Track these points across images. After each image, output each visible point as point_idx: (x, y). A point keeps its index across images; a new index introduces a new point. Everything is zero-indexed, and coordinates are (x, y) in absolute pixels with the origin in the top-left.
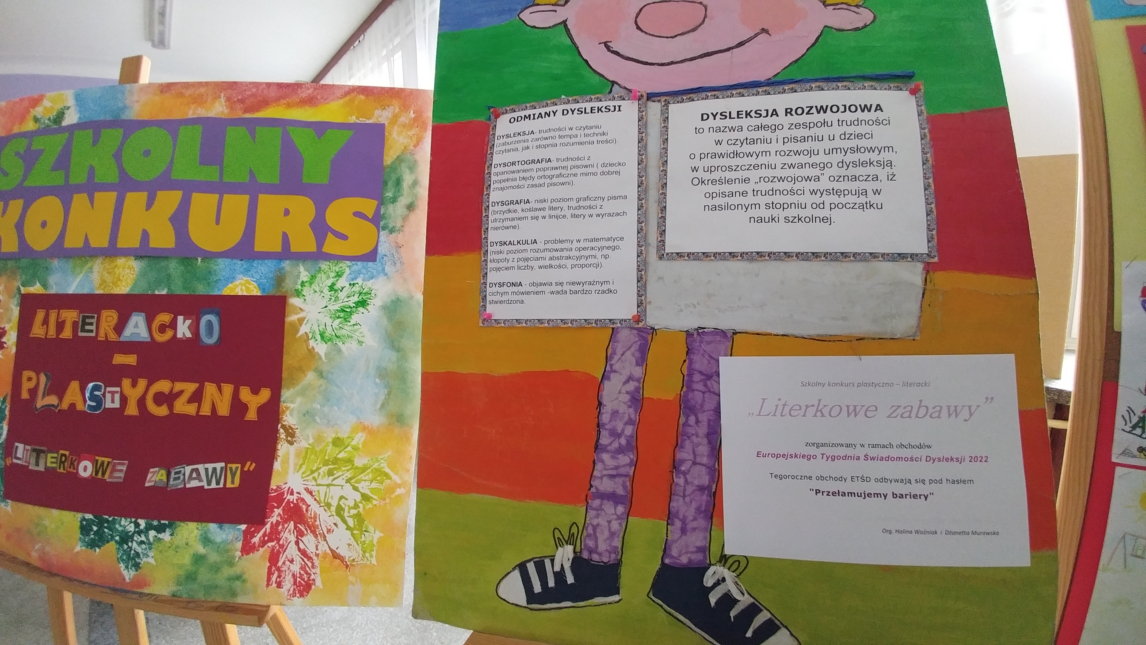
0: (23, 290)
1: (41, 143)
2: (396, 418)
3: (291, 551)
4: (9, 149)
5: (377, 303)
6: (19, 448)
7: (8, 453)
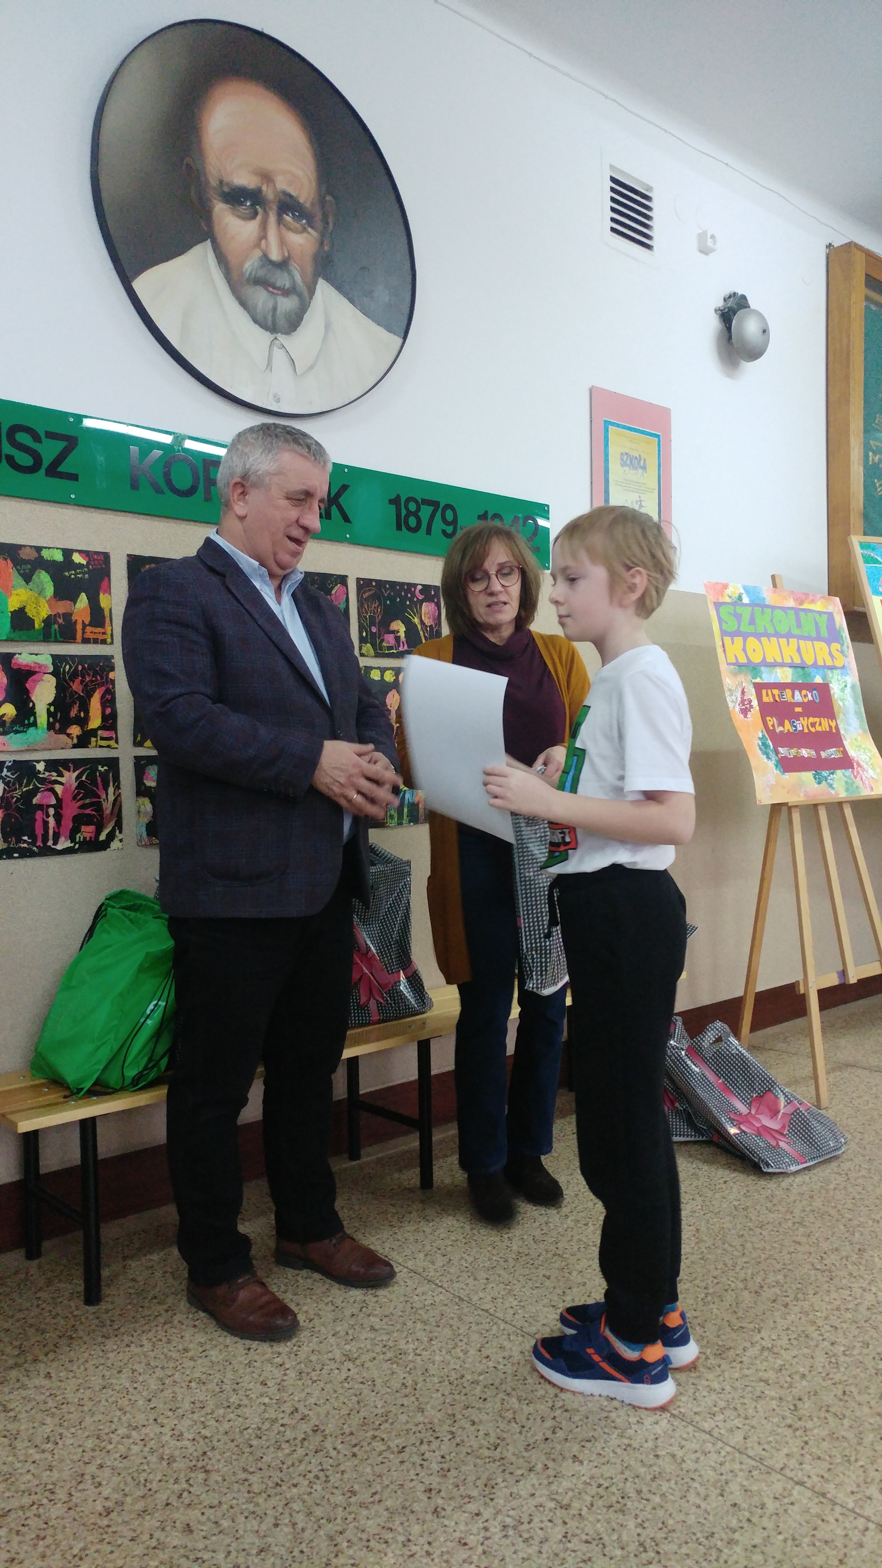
0: (754, 681)
1: (739, 610)
2: (864, 731)
3: (864, 778)
4: (723, 610)
5: (849, 686)
6: (780, 749)
7: (777, 753)
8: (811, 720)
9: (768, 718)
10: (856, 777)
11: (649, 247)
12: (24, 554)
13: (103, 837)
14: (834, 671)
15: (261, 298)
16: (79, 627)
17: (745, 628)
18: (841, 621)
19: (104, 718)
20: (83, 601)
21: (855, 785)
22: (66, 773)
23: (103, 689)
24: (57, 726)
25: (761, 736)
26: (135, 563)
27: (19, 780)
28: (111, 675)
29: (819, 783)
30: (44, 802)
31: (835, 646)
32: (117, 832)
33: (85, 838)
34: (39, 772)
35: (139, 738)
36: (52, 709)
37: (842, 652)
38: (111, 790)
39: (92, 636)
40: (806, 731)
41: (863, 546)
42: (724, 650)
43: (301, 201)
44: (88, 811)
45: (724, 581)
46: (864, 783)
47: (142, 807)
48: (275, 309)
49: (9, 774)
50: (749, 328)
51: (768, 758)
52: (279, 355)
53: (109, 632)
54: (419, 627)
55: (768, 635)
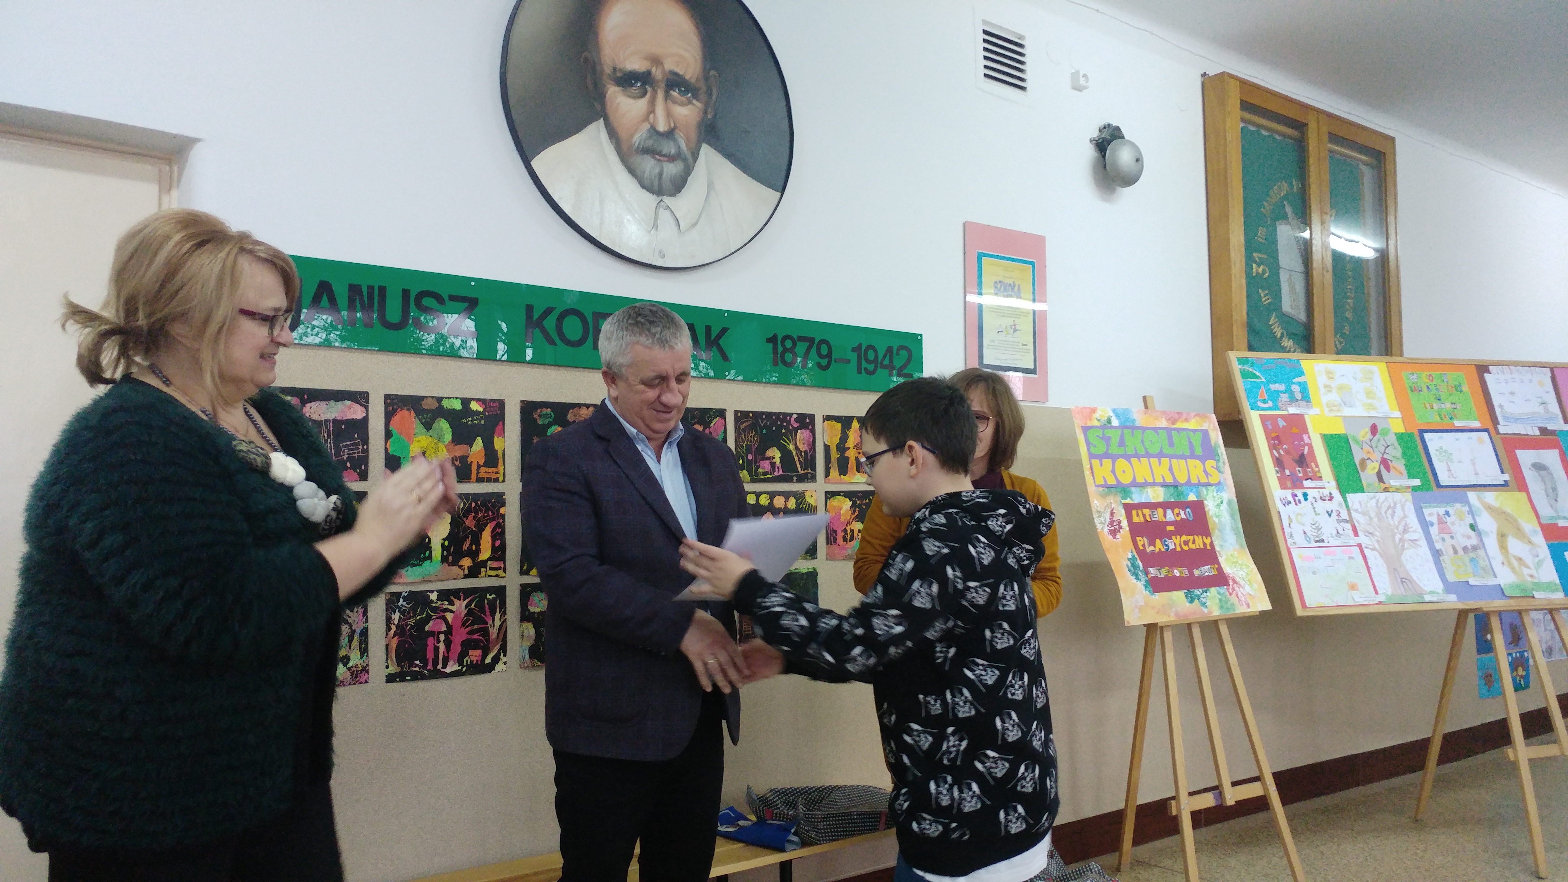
0: (1123, 502)
1: (1108, 433)
2: (1242, 546)
3: (1240, 594)
4: (1090, 434)
5: (1225, 502)
6: (1151, 570)
7: (1147, 573)
8: (1184, 538)
9: (1138, 539)
10: (1231, 594)
11: (1023, 88)
12: (427, 405)
13: (488, 660)
14: (1209, 488)
15: (648, 165)
16: (474, 468)
17: (1114, 450)
18: (1216, 437)
19: (494, 549)
20: (479, 444)
21: (1229, 603)
22: (457, 602)
23: (494, 523)
24: (450, 558)
25: (1130, 556)
26: (528, 409)
27: (414, 609)
28: (502, 511)
29: (1191, 602)
30: (436, 629)
31: (1210, 463)
32: (502, 654)
33: (472, 662)
34: (432, 601)
35: (525, 567)
36: (446, 543)
37: (1217, 468)
38: (498, 616)
39: (486, 476)
40: (1178, 549)
41: (1241, 361)
42: (1092, 473)
43: (687, 77)
44: (476, 636)
45: (1093, 406)
46: (1239, 600)
47: (526, 631)
48: (661, 174)
49: (405, 603)
50: (1123, 156)
51: (1138, 579)
52: (664, 215)
53: (502, 472)
54: (794, 453)
55: (1138, 456)
